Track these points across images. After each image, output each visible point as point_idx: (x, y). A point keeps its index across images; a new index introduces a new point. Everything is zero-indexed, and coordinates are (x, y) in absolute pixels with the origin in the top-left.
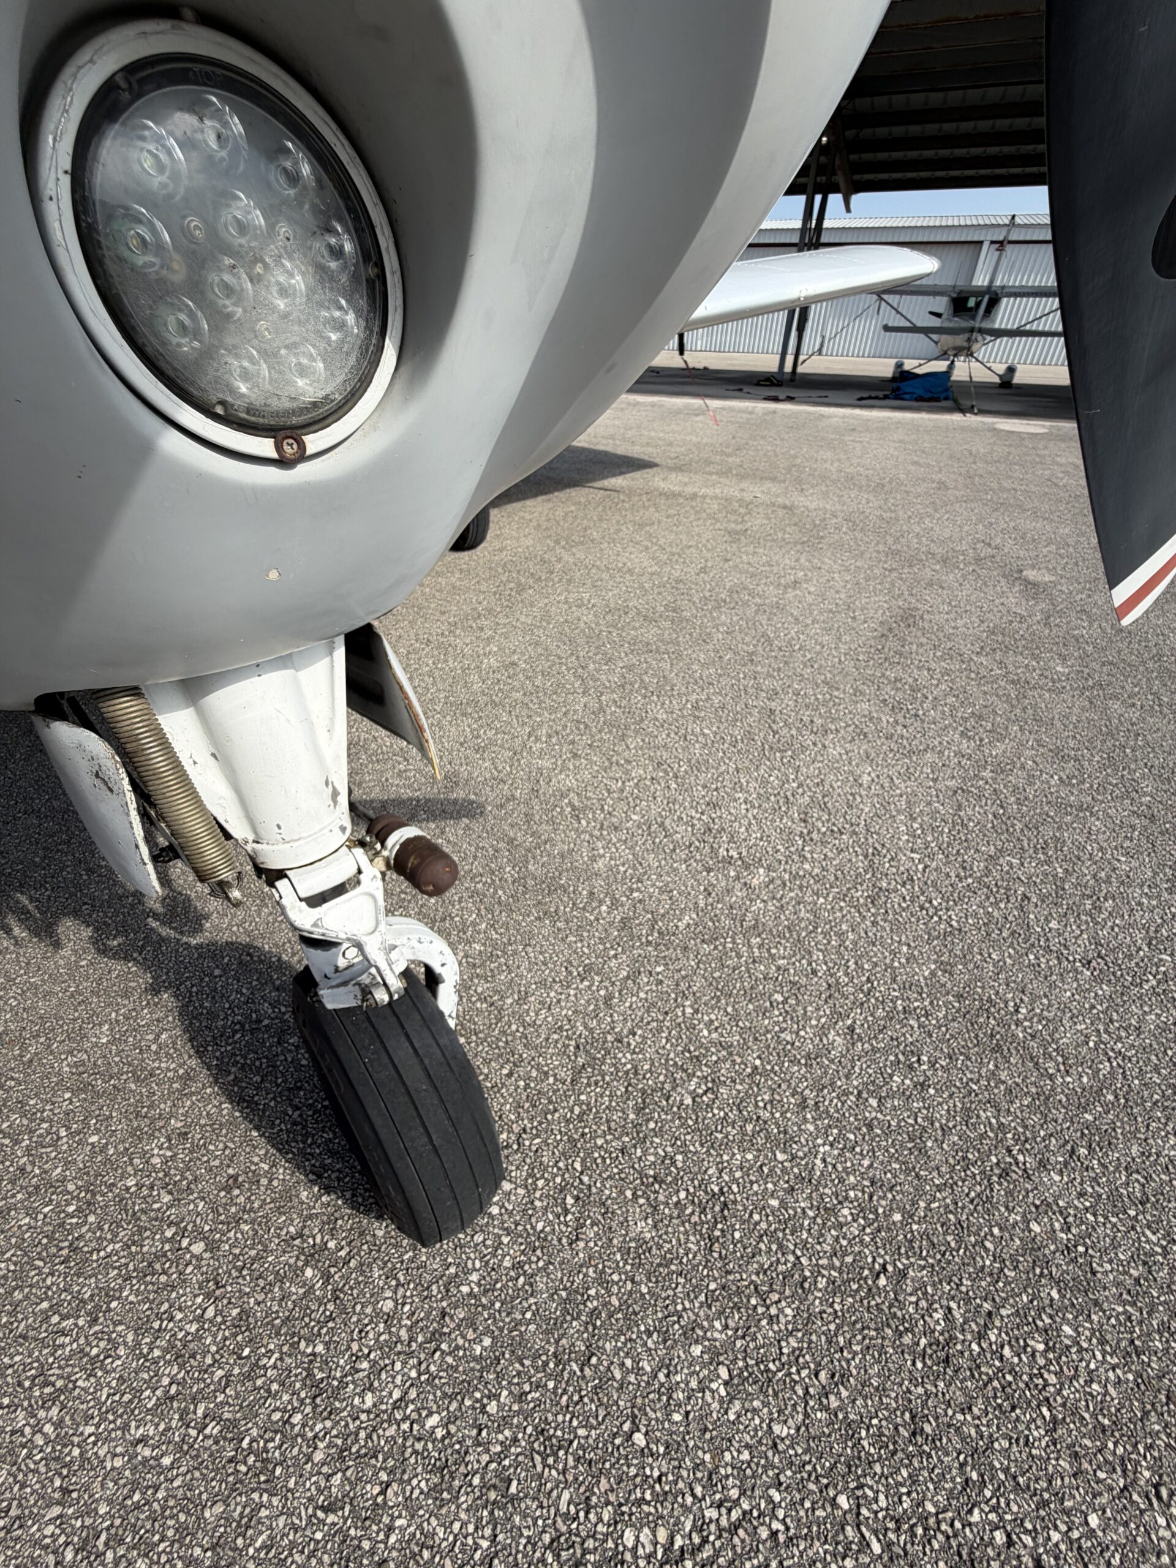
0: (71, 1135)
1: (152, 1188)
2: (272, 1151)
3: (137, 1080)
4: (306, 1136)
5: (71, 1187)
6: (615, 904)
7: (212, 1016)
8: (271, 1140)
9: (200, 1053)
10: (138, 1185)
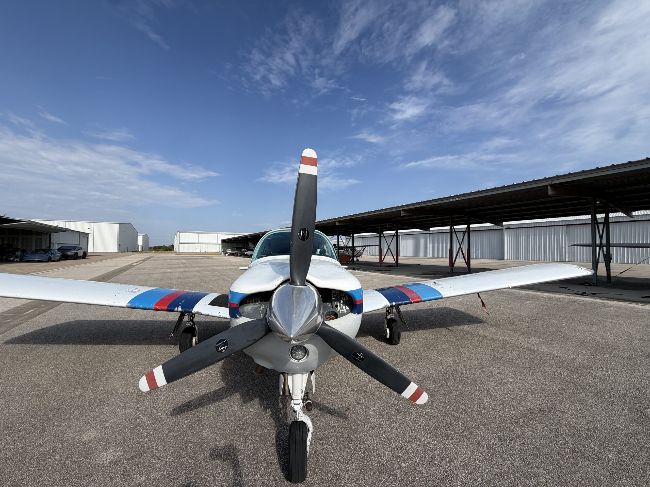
0: (256, 444)
1: (261, 457)
2: (278, 462)
3: (267, 440)
4: (284, 462)
5: (253, 451)
7: (281, 436)
8: (279, 461)
9: (276, 441)
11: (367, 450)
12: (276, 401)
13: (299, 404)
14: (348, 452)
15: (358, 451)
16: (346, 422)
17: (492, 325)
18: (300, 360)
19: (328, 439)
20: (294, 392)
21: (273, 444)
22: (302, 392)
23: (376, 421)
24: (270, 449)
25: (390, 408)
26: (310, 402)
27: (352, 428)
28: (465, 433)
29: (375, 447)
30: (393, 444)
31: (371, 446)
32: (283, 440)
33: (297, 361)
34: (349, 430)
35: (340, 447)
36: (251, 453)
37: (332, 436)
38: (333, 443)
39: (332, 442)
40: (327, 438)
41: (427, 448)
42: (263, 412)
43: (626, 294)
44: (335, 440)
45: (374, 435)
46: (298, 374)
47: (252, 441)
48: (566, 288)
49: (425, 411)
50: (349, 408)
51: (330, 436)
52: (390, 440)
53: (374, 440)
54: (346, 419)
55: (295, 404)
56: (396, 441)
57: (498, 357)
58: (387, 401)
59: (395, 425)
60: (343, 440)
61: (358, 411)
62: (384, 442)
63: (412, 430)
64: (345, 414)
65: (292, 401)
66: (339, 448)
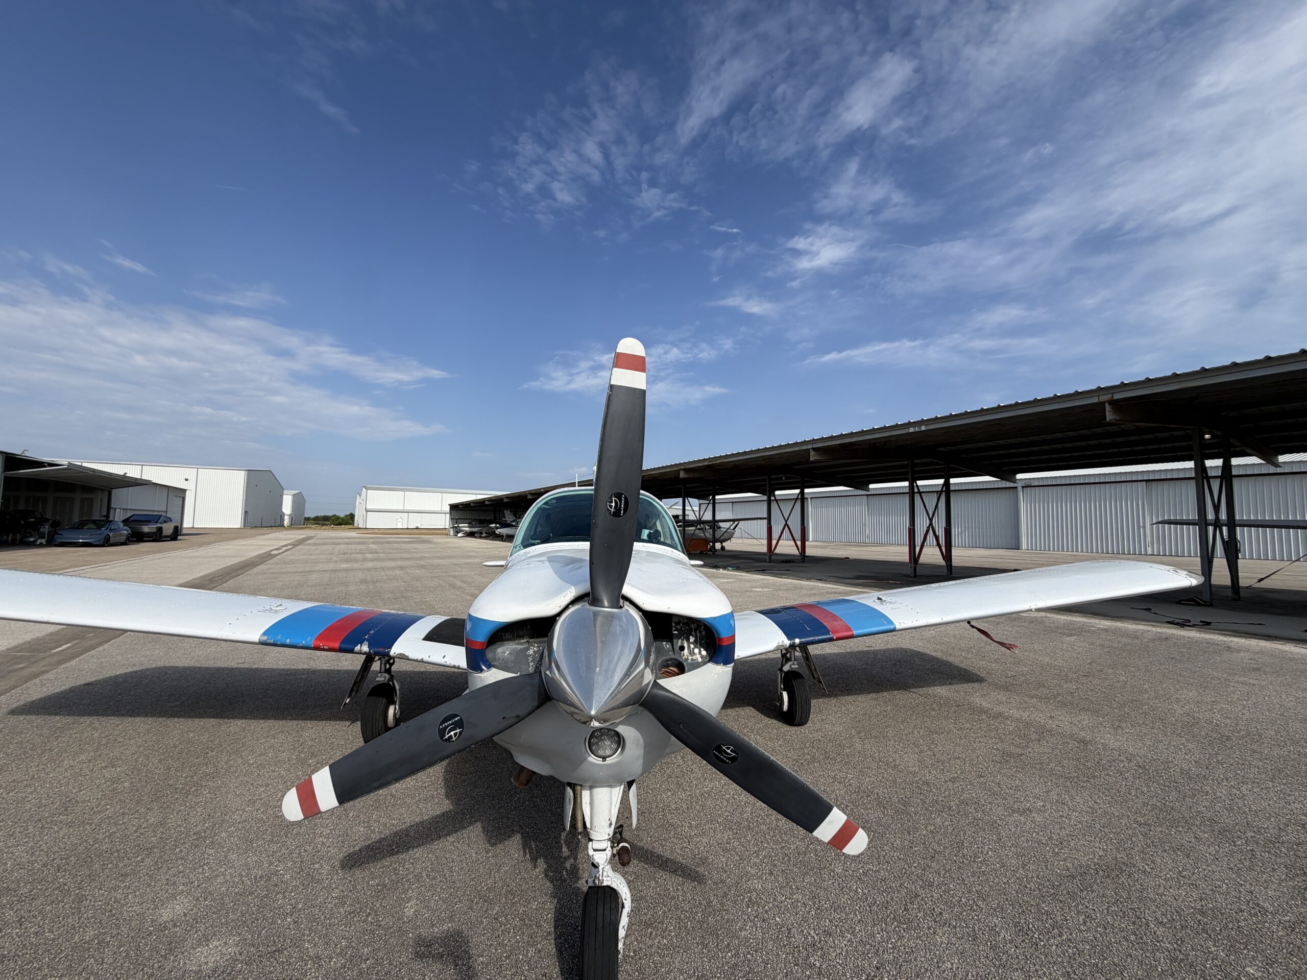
0: (514, 933)
1: (525, 962)
3: (536, 925)
5: (507, 948)
6: (737, 955)
7: (566, 916)
9: (556, 927)
10: (522, 959)
11: (743, 950)
12: (557, 843)
13: (605, 850)
14: (703, 952)
15: (724, 952)
16: (699, 888)
17: (998, 687)
18: (607, 759)
19: (663, 924)
20: (595, 824)
21: (549, 934)
22: (611, 825)
23: (762, 887)
24: (543, 945)
25: (790, 859)
26: (626, 847)
27: (712, 902)
28: (946, 916)
29: (759, 942)
30: (798, 939)
31: (751, 941)
32: (569, 926)
33: (601, 759)
34: (705, 906)
35: (688, 941)
36: (502, 953)
37: (670, 919)
38: (673, 934)
39: (670, 931)
40: (659, 923)
41: (868, 947)
42: (530, 866)
43: (1272, 623)
44: (676, 926)
45: (756, 917)
46: (603, 787)
47: (505, 925)
48: (1148, 610)
49: (863, 867)
50: (707, 858)
51: (667, 919)
52: (791, 929)
53: (756, 928)
54: (699, 883)
55: (595, 850)
56: (802, 931)
57: (1010, 755)
58: (784, 845)
59: (800, 897)
60: (693, 928)
61: (724, 866)
62: (778, 932)
63: (836, 908)
64: (697, 872)
65: (590, 843)
66: (685, 943)
